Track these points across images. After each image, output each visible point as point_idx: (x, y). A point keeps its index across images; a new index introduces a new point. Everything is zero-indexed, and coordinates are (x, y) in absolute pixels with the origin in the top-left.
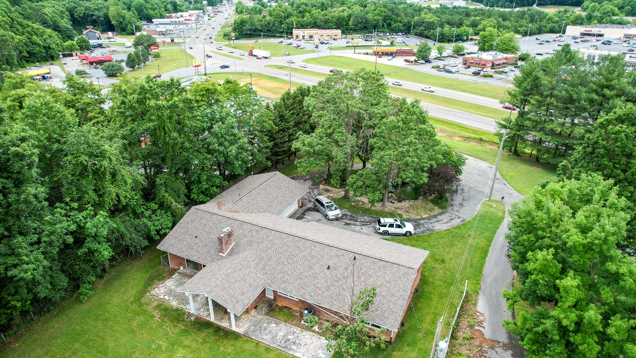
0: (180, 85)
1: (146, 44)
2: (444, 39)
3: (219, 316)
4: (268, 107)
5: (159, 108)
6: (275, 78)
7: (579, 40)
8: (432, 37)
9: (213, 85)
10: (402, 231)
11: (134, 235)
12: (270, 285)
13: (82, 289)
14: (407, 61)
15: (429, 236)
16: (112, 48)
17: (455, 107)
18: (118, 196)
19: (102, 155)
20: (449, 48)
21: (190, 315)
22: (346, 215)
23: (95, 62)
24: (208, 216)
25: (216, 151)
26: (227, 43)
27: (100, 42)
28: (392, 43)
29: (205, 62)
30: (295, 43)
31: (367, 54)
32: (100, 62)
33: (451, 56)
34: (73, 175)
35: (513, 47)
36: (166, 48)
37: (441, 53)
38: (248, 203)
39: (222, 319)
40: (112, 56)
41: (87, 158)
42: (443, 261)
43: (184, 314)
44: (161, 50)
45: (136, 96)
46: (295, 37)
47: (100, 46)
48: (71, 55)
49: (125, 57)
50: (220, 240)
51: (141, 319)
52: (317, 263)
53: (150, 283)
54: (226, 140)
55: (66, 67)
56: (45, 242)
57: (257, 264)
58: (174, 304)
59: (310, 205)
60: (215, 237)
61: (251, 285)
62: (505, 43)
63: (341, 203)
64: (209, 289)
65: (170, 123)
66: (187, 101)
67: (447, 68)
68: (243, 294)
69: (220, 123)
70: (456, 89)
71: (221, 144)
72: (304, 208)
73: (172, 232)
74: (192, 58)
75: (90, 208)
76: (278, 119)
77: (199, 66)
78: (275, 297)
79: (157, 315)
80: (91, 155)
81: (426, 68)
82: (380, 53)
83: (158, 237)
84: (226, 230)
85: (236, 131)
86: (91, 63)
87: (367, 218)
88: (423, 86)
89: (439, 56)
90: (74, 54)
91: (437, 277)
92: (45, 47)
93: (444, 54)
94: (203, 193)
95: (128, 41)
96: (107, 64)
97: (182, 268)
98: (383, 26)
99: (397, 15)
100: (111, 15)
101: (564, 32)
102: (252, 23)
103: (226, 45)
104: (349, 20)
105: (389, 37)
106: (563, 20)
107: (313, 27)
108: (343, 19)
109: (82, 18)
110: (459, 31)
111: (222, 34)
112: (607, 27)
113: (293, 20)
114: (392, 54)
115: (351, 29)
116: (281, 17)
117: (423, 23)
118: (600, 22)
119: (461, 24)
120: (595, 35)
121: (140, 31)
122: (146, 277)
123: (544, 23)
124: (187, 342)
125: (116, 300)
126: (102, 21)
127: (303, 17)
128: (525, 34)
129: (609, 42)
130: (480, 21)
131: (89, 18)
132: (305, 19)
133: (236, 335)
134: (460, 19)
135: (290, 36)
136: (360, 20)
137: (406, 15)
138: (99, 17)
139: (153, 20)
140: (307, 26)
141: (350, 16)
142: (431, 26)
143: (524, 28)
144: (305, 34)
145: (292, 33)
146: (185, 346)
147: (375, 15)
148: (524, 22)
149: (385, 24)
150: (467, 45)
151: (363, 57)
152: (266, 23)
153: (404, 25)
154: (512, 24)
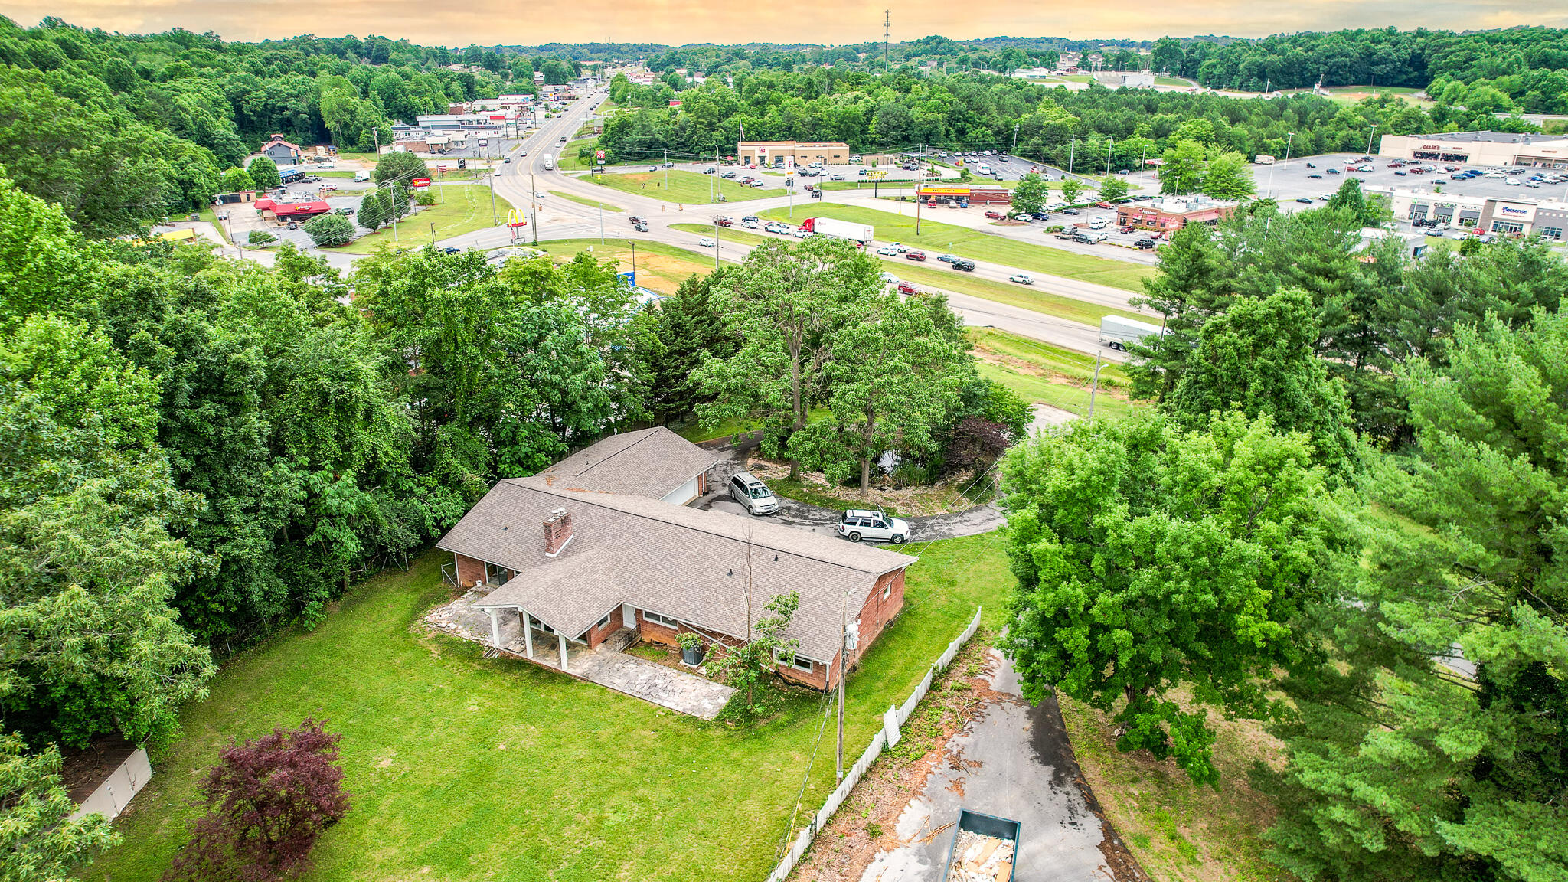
0: (484, 263)
1: (403, 175)
2: (1085, 164)
3: (541, 652)
4: (649, 307)
5: (448, 303)
6: (689, 252)
7: (1406, 169)
8: (1059, 161)
9: (545, 264)
10: (887, 533)
11: (395, 525)
12: (628, 601)
13: (307, 610)
14: (990, 215)
15: (937, 545)
16: (330, 183)
17: (1080, 317)
18: (373, 450)
19: (354, 377)
20: (1091, 187)
21: (491, 650)
22: (788, 508)
23: (291, 215)
24: (528, 495)
25: (545, 383)
26: (588, 172)
27: (299, 169)
28: (963, 175)
29: (533, 217)
30: (740, 172)
31: (903, 199)
32: (302, 216)
33: (1096, 205)
34: (303, 410)
35: (1239, 185)
36: (447, 183)
37: (1071, 199)
38: (602, 477)
39: (545, 655)
40: (328, 201)
41: (328, 381)
42: (952, 583)
43: (482, 649)
44: (437, 187)
45: (408, 281)
46: (742, 161)
47: (300, 178)
48: (236, 199)
49: (357, 204)
50: (547, 527)
51: (407, 655)
52: (712, 566)
53: (423, 605)
54: (565, 363)
55: (227, 227)
56: (265, 509)
57: (610, 569)
58: (466, 635)
59: (725, 491)
60: (538, 525)
61: (596, 599)
62: (1219, 176)
63: (778, 488)
64: (525, 599)
65: (466, 329)
66: (496, 292)
67: (1081, 231)
68: (582, 610)
69: (555, 333)
70: (1090, 279)
71: (555, 371)
72: (710, 496)
73: (463, 522)
74: (507, 206)
75: (329, 467)
76: (669, 332)
77: (521, 224)
78: (638, 626)
79: (435, 650)
80: (336, 377)
81: (1033, 233)
82: (933, 198)
83: (437, 532)
84: (559, 510)
85: (584, 348)
86: (282, 217)
87: (826, 514)
88: (1014, 271)
89: (1068, 204)
90: (243, 196)
91: (933, 607)
92: (181, 182)
93: (1080, 200)
95: (363, 166)
96: (318, 219)
97: (479, 584)
98: (947, 134)
99: (981, 110)
100: (324, 107)
101: (1375, 149)
102: (644, 127)
103: (584, 178)
104: (869, 121)
105: (961, 159)
106: (1373, 122)
107: (785, 138)
108: (855, 119)
109: (260, 115)
110: (1122, 146)
111: (576, 150)
112: (1476, 139)
113: (739, 120)
114: (959, 199)
115: (873, 143)
116: (712, 114)
117: (1041, 127)
118: (1464, 126)
119: (1129, 131)
120: (1447, 157)
121: (388, 144)
122: (415, 598)
123: (1330, 129)
124: (486, 687)
125: (364, 629)
126: (304, 121)
127: (762, 114)
128: (1281, 154)
129: (1474, 174)
130: (1175, 122)
131: (275, 116)
132: (767, 118)
133: (569, 679)
134: (1129, 119)
135: (729, 159)
136: (893, 122)
137: (1001, 110)
138: (298, 113)
139: (418, 119)
140: (772, 134)
141: (870, 112)
142: (1057, 135)
143: (1280, 140)
144: (767, 154)
145: (735, 150)
146: (481, 692)
147: (930, 110)
148: (1280, 126)
149: (952, 130)
150: (1141, 180)
151: (893, 207)
152: (676, 127)
153: (996, 134)
154: (1250, 131)
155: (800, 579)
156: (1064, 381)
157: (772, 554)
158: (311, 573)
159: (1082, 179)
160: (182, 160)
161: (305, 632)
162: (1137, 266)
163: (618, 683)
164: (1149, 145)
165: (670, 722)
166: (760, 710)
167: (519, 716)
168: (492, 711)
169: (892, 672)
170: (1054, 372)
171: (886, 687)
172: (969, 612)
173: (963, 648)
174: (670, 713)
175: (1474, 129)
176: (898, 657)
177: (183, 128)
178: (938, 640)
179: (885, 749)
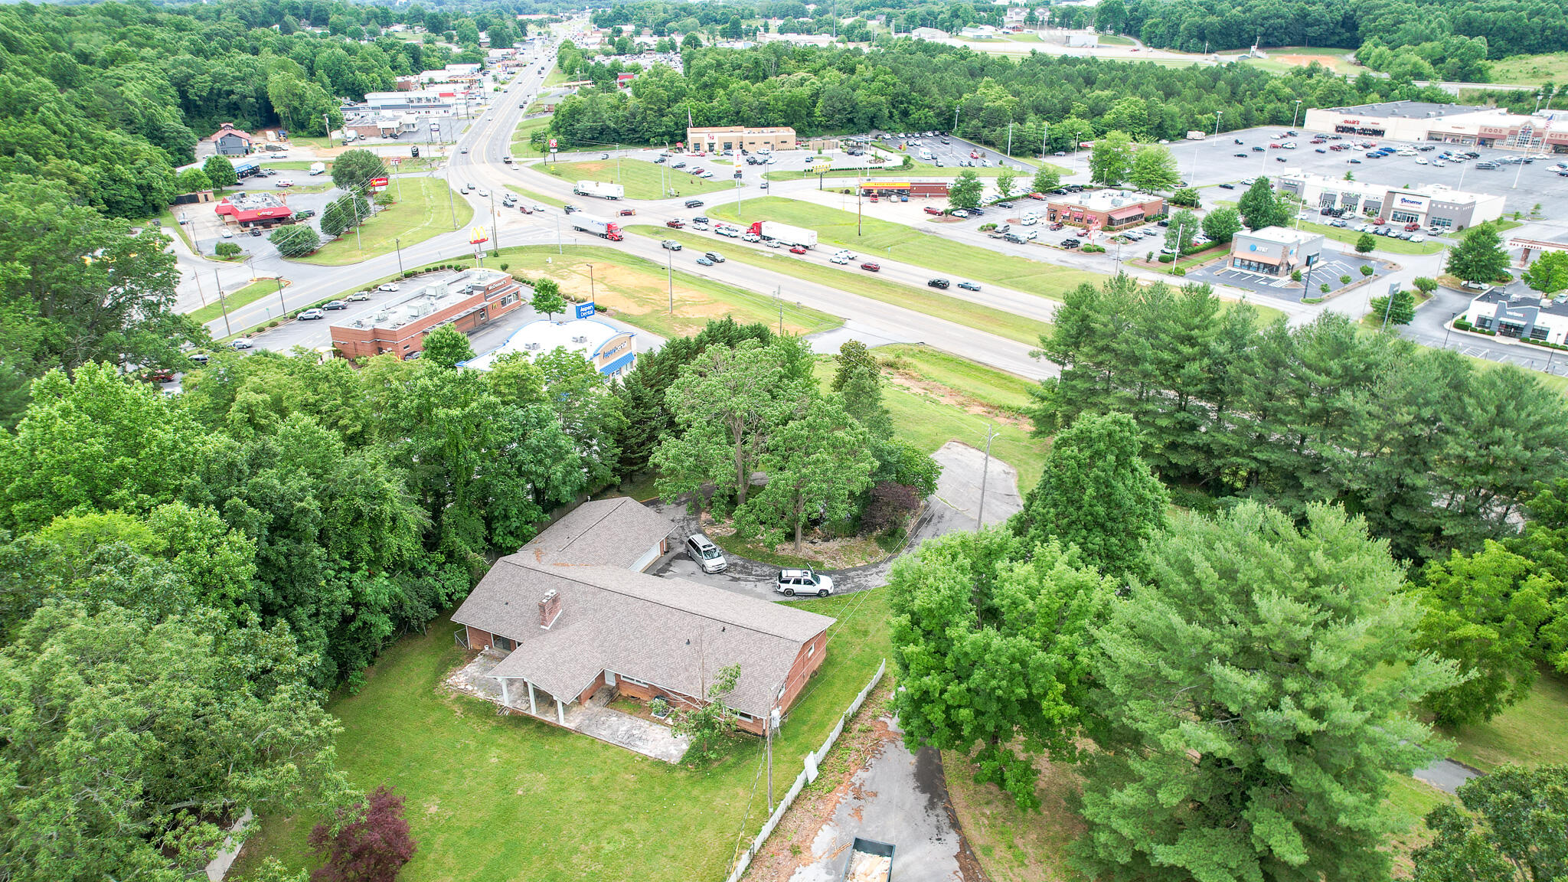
1: (360, 174)
3: (543, 709)
4: (614, 388)
5: (451, 420)
7: (1327, 146)
8: (999, 143)
10: (815, 589)
11: (416, 603)
12: (610, 668)
13: (352, 679)
14: (929, 211)
15: (857, 597)
18: (400, 550)
20: (1027, 173)
21: (503, 708)
22: (735, 565)
23: (253, 221)
24: (523, 573)
25: (531, 473)
27: (252, 160)
28: (906, 162)
30: (691, 162)
31: (847, 191)
32: (265, 222)
33: (1029, 196)
35: (1164, 176)
36: (404, 176)
37: (1006, 192)
38: (582, 550)
39: (546, 712)
40: (287, 203)
41: (362, 501)
42: (866, 633)
43: (495, 707)
44: (394, 184)
45: (415, 399)
46: (691, 148)
47: (255, 172)
48: (194, 200)
49: (319, 205)
50: (542, 607)
51: (436, 715)
52: (674, 636)
53: (443, 669)
54: (547, 455)
55: (188, 233)
57: (593, 640)
58: (481, 695)
59: (681, 549)
60: (534, 603)
61: (584, 667)
62: (1145, 168)
63: (727, 545)
64: (529, 672)
66: (489, 406)
67: (1011, 228)
68: (573, 677)
69: (538, 430)
72: (671, 555)
73: (470, 598)
75: (365, 567)
76: (630, 406)
77: (483, 240)
78: (617, 683)
79: (458, 710)
81: (966, 231)
82: (875, 191)
83: (450, 605)
84: (551, 592)
86: (244, 223)
87: (767, 570)
89: (1003, 197)
90: (201, 197)
91: (849, 656)
93: (1013, 193)
94: (511, 533)
95: (316, 156)
96: (281, 226)
97: (487, 648)
98: (891, 116)
99: (923, 92)
100: (272, 92)
101: (1301, 122)
102: (595, 114)
103: (537, 167)
104: (814, 104)
105: (904, 142)
106: (1300, 95)
107: (733, 122)
108: (801, 103)
109: (206, 100)
110: (1058, 129)
111: (528, 133)
112: (1393, 114)
113: (688, 105)
114: (900, 192)
115: (819, 125)
116: (661, 100)
117: (981, 109)
118: (1385, 96)
119: (1066, 111)
120: (1364, 132)
121: (339, 127)
122: (435, 661)
123: (1259, 101)
124: (501, 741)
125: (399, 693)
126: (252, 105)
127: (711, 98)
128: (1211, 129)
129: (1387, 151)
130: (1111, 100)
131: (221, 100)
132: (715, 103)
133: (566, 732)
134: (1066, 99)
135: (679, 145)
136: (839, 105)
137: (943, 91)
138: (245, 97)
139: (366, 97)
140: (720, 118)
141: (816, 95)
142: (996, 119)
143: (1210, 115)
144: (716, 141)
145: (685, 136)
146: (499, 746)
147: (873, 93)
148: (1210, 100)
149: (896, 112)
150: (1076, 163)
151: (836, 201)
152: (626, 113)
153: (938, 115)
154: (1182, 107)
155: (742, 647)
156: (979, 410)
157: (720, 625)
158: (352, 647)
159: (1017, 164)
160: (139, 163)
161: (350, 695)
162: (1062, 269)
163: (604, 734)
164: (1085, 126)
165: (645, 766)
166: (713, 756)
167: (531, 766)
168: (508, 762)
169: (814, 717)
170: (974, 399)
171: (810, 730)
172: (878, 661)
173: (870, 694)
174: (645, 758)
175: (1395, 99)
176: (819, 705)
177: (132, 122)
178: (852, 686)
179: (806, 785)
